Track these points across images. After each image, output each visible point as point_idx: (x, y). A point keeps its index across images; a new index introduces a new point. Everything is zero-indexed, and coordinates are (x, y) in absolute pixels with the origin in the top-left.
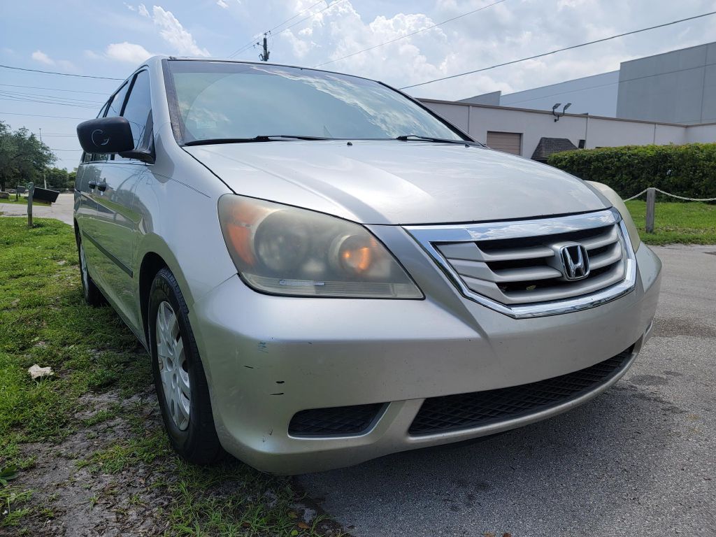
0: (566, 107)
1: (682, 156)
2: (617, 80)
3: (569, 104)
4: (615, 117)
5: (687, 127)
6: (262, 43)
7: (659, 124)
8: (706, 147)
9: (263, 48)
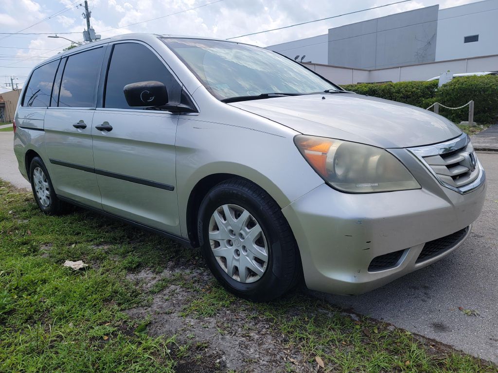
0: (302, 58)
1: (383, 91)
2: (327, 40)
3: (304, 56)
4: (327, 64)
5: (370, 71)
6: (84, 4)
7: (355, 69)
8: (396, 84)
9: (85, 9)
